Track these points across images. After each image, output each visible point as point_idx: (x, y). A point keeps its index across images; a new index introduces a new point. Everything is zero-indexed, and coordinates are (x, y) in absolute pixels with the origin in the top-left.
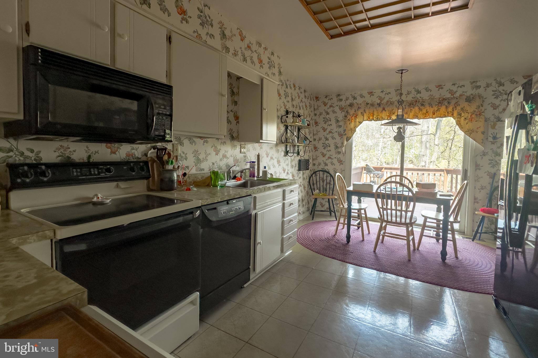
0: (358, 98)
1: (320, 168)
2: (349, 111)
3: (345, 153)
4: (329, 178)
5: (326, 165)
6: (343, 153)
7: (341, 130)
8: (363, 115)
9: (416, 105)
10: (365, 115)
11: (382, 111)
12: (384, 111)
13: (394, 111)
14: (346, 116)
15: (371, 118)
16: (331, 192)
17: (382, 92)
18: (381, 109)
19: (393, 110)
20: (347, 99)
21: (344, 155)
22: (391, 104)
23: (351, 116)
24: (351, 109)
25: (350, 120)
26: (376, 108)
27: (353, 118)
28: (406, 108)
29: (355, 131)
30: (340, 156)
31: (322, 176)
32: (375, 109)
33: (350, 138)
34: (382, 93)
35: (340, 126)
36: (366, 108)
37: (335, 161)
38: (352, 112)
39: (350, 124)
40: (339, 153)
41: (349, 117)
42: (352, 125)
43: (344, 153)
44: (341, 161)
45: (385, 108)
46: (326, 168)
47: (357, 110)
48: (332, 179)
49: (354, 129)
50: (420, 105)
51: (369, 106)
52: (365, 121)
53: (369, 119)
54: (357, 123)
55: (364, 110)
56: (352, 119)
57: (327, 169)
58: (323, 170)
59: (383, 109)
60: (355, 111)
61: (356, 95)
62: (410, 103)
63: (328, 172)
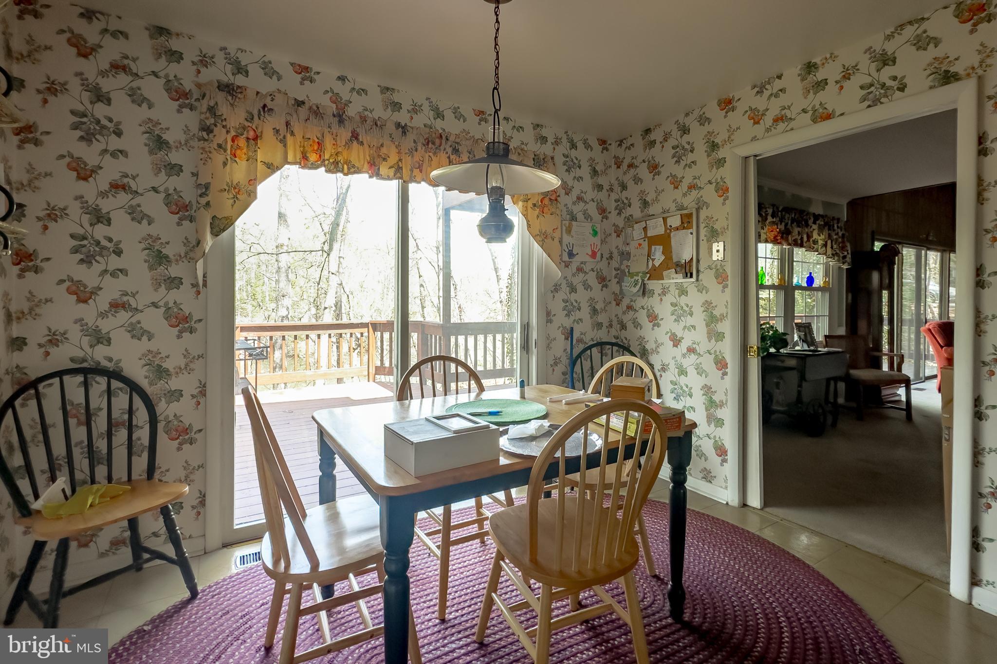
0: (255, 71)
1: (61, 357)
2: (224, 109)
3: (205, 285)
4: (121, 401)
5: (100, 338)
6: (195, 285)
7: (183, 184)
8: (283, 141)
9: (442, 148)
10: (290, 140)
11: (348, 144)
12: (355, 143)
13: (384, 150)
14: (208, 130)
15: (313, 157)
16: (141, 463)
17: (342, 79)
18: (345, 134)
19: (382, 145)
20: (205, 61)
21: (198, 293)
22: (376, 125)
23: (233, 133)
24: (232, 105)
25: (225, 151)
26: (330, 127)
27: (242, 142)
28: (416, 150)
29: (252, 196)
30: (183, 297)
31: (76, 395)
32: (326, 130)
33: (229, 222)
34: (340, 82)
35: (174, 169)
36: (295, 116)
37: (153, 320)
38: (235, 117)
39: (225, 164)
40: (174, 283)
41: (220, 136)
42: (239, 171)
43: (201, 283)
44: (186, 319)
45: (358, 135)
46: (100, 354)
47: (255, 113)
48: (138, 402)
49: (251, 188)
50: (449, 150)
51: (303, 111)
52: (289, 163)
53: (304, 161)
54: (260, 167)
55: (288, 124)
56: (239, 147)
57: (110, 360)
58: (85, 365)
59: (352, 136)
60: (251, 118)
61: (244, 60)
62: (427, 139)
63: (114, 374)
